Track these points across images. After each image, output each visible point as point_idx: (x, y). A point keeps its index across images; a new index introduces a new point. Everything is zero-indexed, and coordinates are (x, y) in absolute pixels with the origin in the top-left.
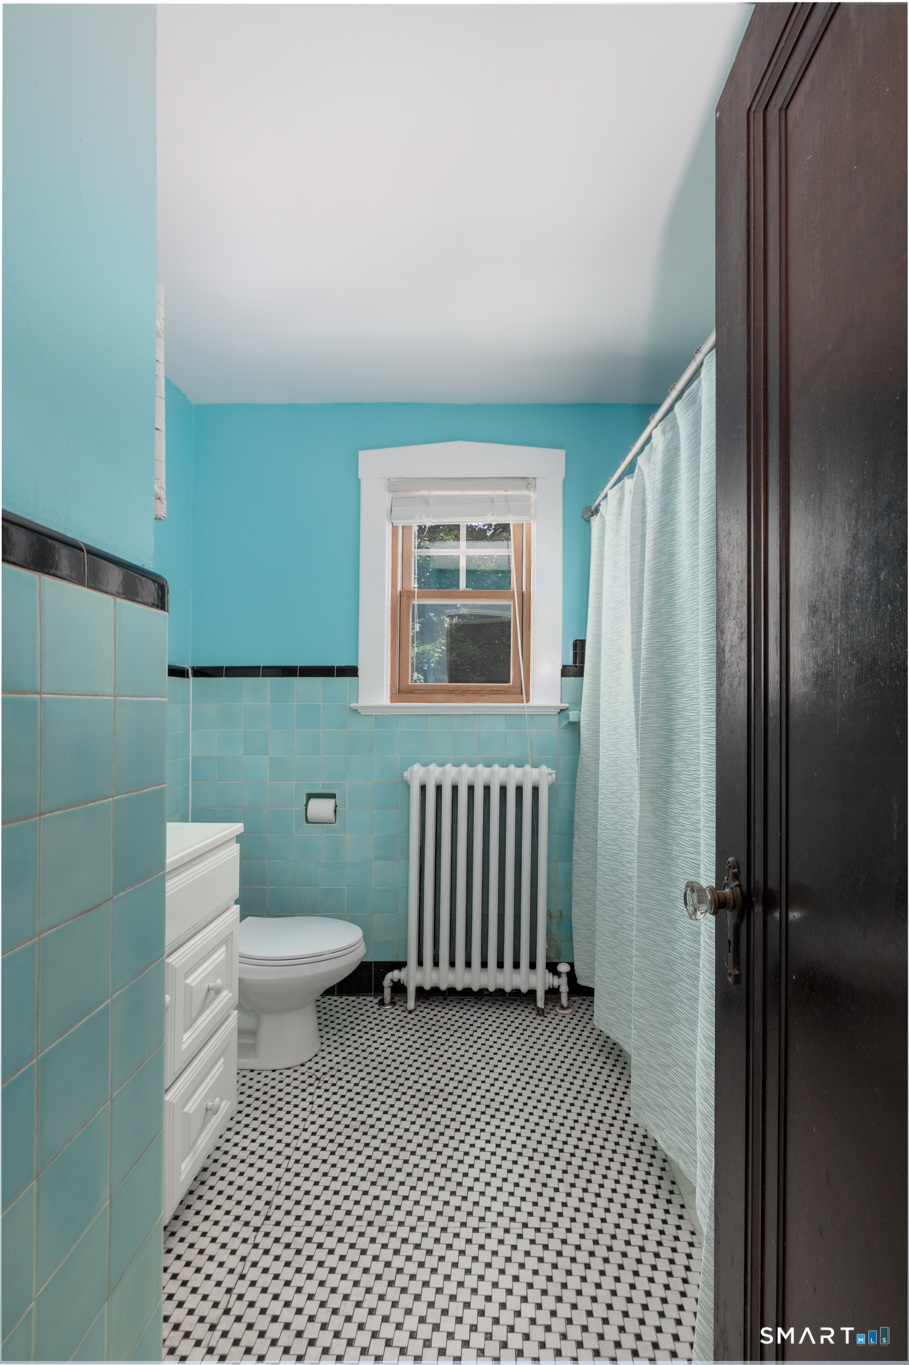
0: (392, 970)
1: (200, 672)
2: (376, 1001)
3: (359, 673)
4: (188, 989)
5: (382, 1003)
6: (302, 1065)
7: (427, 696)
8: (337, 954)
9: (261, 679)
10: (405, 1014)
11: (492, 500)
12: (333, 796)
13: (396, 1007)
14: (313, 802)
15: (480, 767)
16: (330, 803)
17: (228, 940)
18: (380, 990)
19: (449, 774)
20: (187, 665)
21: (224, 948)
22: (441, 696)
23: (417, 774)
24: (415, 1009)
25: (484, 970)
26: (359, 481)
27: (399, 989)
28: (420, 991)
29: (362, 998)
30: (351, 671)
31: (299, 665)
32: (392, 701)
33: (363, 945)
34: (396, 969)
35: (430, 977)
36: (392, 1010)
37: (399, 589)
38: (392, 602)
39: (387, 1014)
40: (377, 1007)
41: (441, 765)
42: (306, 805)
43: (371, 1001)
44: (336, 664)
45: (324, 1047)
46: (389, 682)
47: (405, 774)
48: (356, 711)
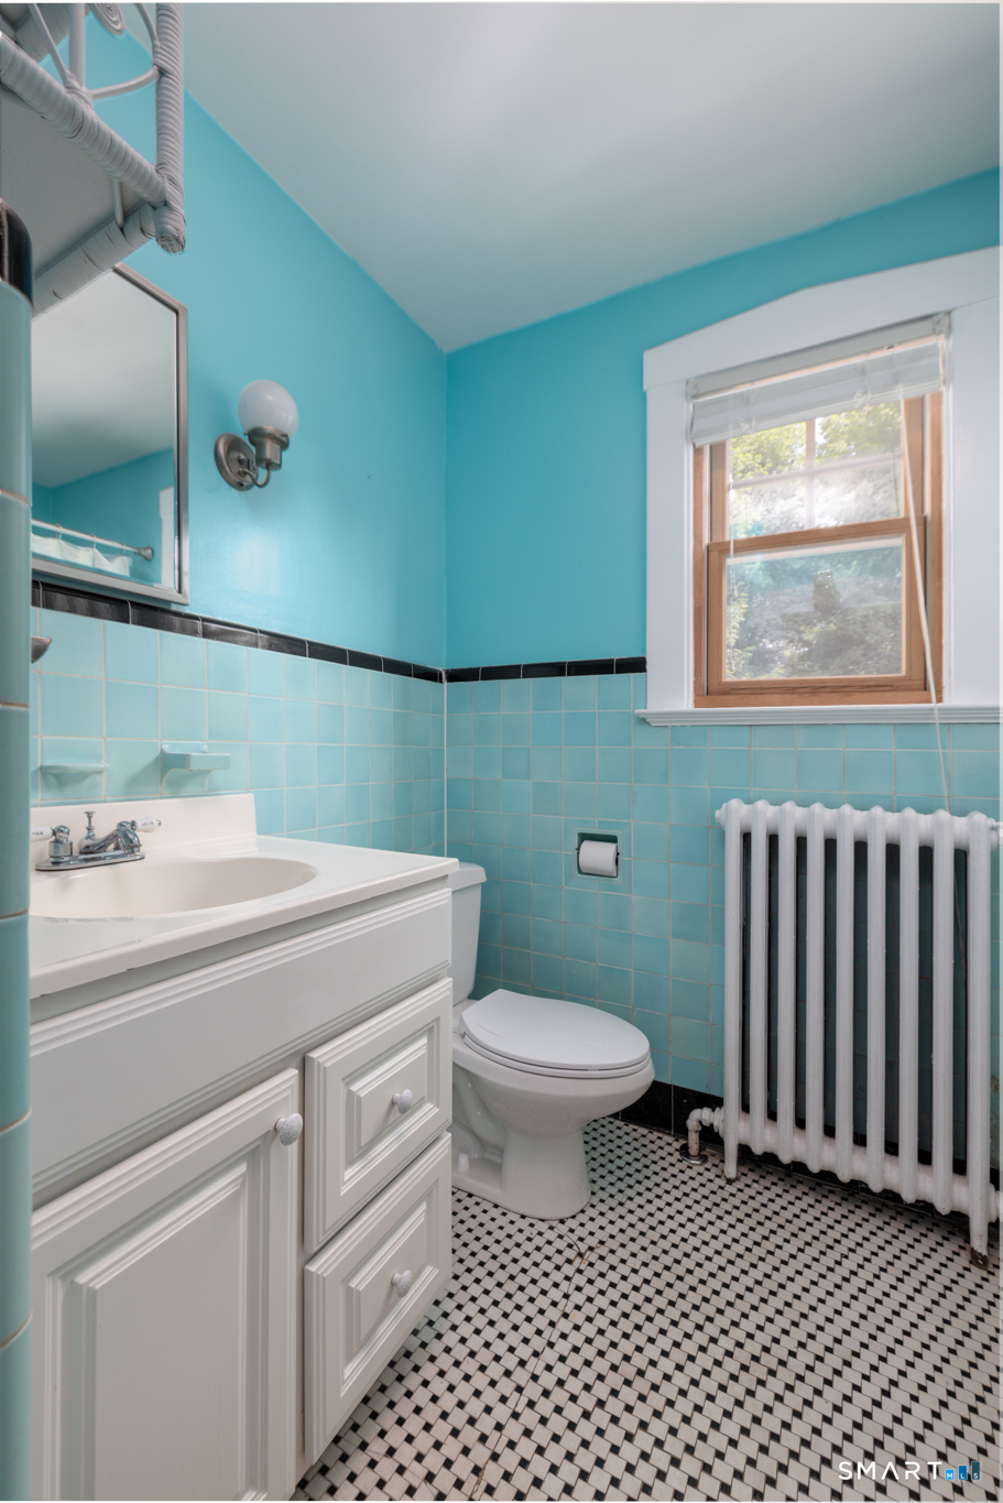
0: (701, 1107)
1: (456, 676)
2: (677, 1145)
3: (648, 667)
4: (353, 1102)
5: (684, 1151)
6: (562, 1222)
7: (753, 697)
8: (607, 1073)
9: (522, 680)
10: (721, 1182)
11: (862, 371)
12: (613, 839)
13: (708, 1165)
14: (587, 846)
15: (847, 809)
16: (610, 849)
17: (430, 1030)
18: (682, 1132)
19: (790, 818)
20: (441, 668)
21: (424, 1040)
22: (776, 697)
23: (736, 813)
24: (737, 1179)
25: (860, 1150)
26: (643, 396)
27: (711, 1137)
28: (744, 1152)
29: (656, 1134)
30: (637, 665)
31: (568, 661)
32: (697, 704)
33: (650, 1065)
34: (709, 1106)
35: (763, 1137)
36: (701, 1169)
37: (706, 541)
38: (695, 561)
39: (693, 1173)
40: (677, 1155)
41: (777, 802)
42: (578, 849)
43: (667, 1143)
44: (616, 657)
45: (595, 1200)
46: (692, 679)
47: (717, 814)
48: (643, 721)
